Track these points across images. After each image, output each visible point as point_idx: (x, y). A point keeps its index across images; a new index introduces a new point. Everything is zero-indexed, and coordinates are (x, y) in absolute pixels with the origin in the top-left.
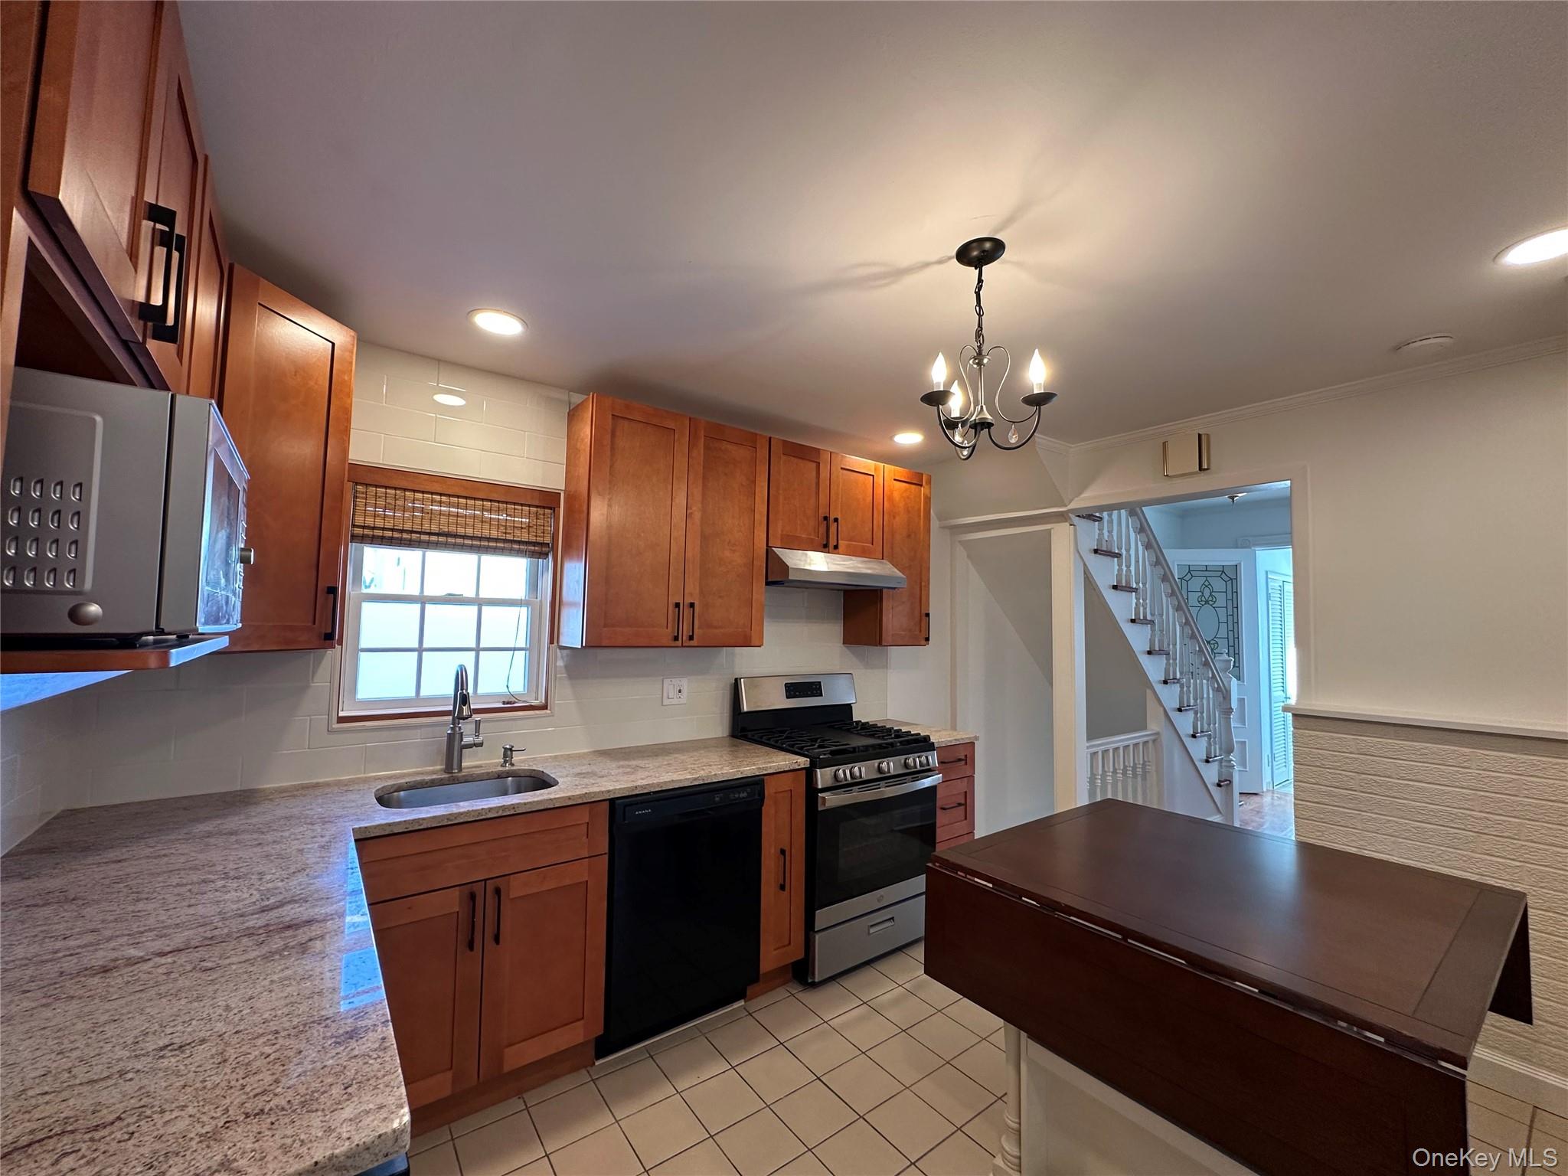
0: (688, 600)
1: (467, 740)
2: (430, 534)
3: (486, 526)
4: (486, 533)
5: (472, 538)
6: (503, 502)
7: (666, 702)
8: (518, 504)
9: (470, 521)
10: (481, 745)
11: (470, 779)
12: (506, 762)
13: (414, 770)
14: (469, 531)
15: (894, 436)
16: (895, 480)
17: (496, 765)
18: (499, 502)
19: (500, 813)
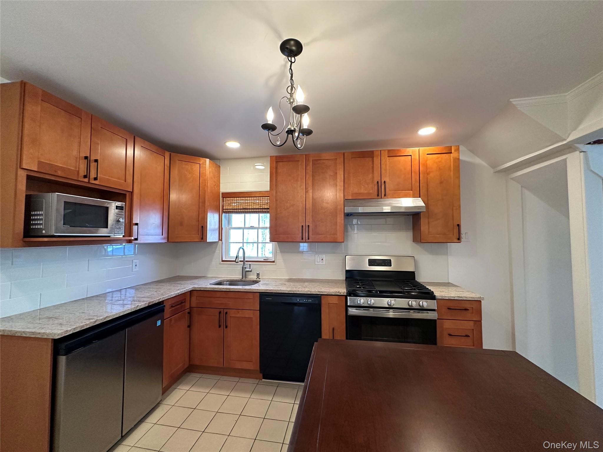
0: (307, 224)
1: (247, 269)
2: (241, 209)
3: (255, 205)
4: (255, 207)
5: (252, 209)
6: (259, 197)
7: (316, 263)
8: (264, 197)
9: (251, 204)
10: (251, 271)
11: (246, 281)
12: (257, 277)
13: (239, 277)
14: (250, 207)
15: (418, 130)
16: (427, 154)
17: (254, 278)
18: (258, 197)
19: (226, 290)
